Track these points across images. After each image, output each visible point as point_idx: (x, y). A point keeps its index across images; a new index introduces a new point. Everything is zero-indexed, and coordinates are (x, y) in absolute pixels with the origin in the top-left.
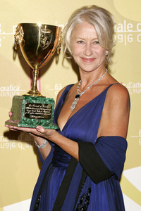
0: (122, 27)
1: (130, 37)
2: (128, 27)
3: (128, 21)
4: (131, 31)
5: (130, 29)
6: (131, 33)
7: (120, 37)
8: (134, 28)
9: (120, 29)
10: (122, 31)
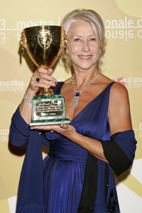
0: (123, 23)
1: (131, 33)
2: (129, 23)
3: (129, 18)
4: (132, 27)
5: (131, 25)
6: (131, 29)
7: (121, 33)
8: (135, 24)
9: (121, 25)
10: (123, 27)
